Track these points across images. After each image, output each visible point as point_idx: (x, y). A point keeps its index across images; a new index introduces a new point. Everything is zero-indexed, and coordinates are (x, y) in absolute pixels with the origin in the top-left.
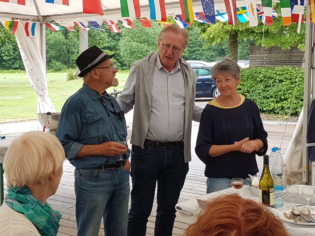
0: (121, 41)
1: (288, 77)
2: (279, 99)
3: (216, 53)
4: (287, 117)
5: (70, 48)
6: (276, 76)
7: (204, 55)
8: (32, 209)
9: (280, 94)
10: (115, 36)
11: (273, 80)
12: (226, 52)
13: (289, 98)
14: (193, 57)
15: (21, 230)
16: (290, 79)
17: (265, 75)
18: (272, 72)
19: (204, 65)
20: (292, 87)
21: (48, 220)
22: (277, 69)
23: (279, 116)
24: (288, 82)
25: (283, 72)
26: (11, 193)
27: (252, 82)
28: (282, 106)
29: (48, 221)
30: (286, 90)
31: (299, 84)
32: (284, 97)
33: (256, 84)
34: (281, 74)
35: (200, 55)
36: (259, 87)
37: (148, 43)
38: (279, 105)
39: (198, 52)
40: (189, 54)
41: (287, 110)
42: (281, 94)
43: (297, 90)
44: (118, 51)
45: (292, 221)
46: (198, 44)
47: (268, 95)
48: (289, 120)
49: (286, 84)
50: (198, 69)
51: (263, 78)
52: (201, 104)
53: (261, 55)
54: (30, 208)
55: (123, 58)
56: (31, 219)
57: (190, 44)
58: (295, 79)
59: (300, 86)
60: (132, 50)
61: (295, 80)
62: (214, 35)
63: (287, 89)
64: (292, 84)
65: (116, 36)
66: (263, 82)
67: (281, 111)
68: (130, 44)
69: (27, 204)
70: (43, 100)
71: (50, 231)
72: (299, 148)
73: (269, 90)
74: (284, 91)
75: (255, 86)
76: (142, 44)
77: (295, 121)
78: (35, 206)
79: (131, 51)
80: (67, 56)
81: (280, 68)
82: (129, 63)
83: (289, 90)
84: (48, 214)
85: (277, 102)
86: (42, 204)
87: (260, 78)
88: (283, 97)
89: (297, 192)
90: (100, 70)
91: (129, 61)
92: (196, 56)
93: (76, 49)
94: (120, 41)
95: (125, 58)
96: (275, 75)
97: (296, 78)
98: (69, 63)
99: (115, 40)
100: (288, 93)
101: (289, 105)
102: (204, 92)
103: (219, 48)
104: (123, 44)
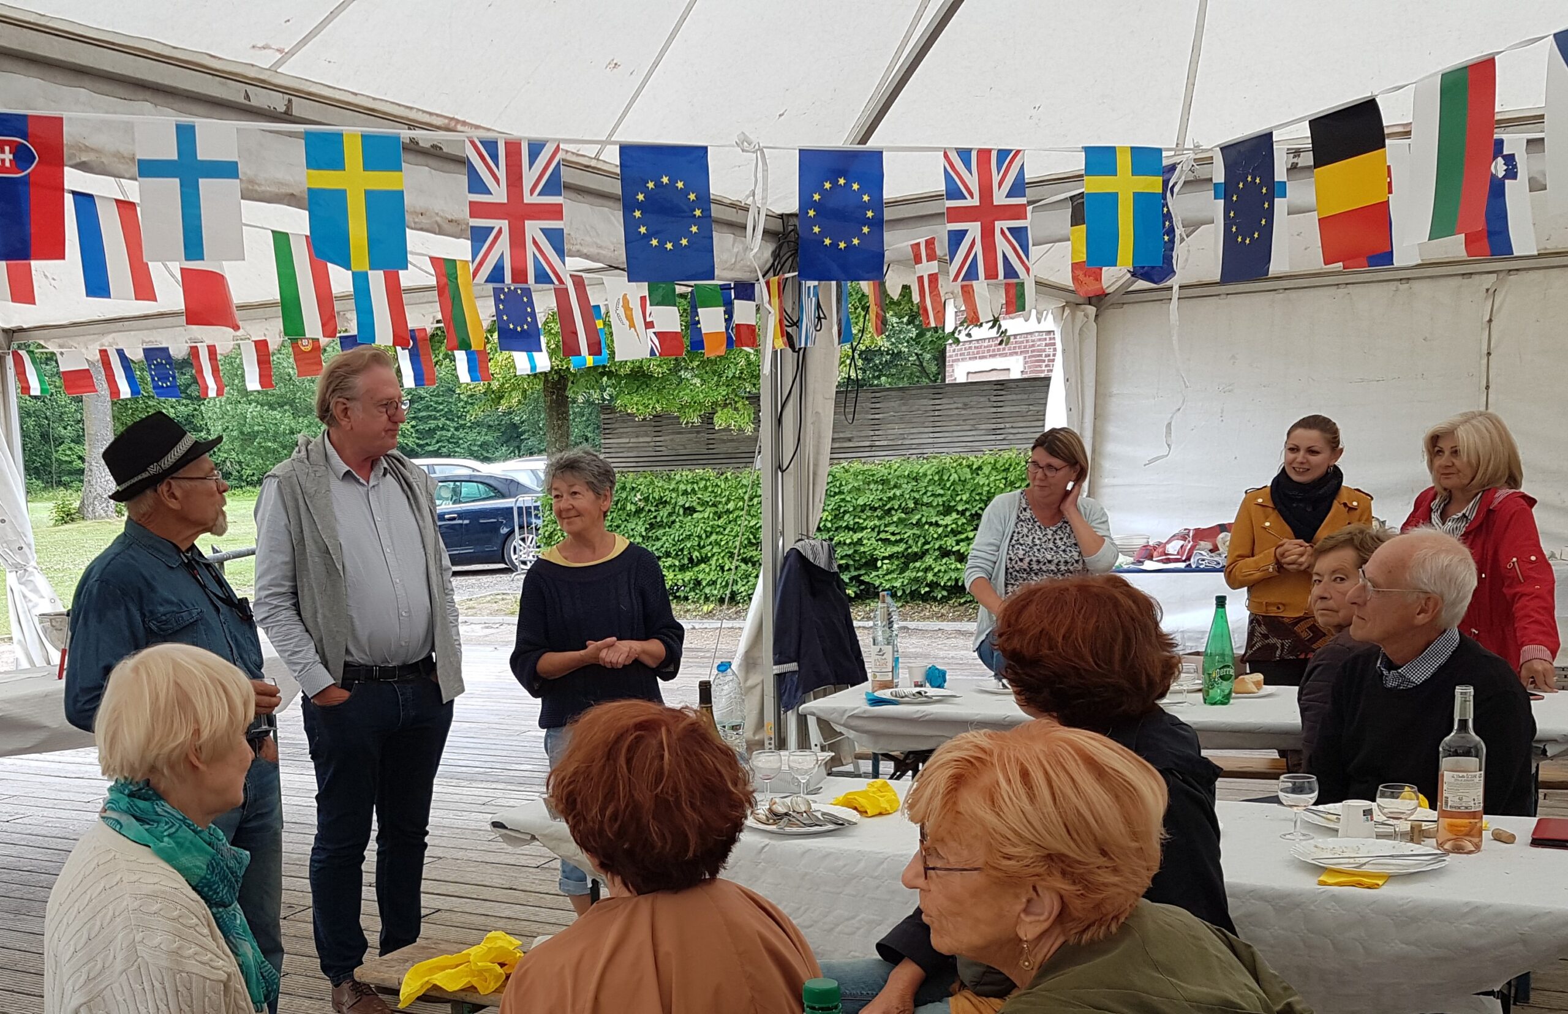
0: (209, 403)
1: (708, 500)
2: (686, 561)
3: (495, 435)
4: (710, 609)
5: (49, 424)
6: (676, 498)
7: (461, 441)
8: (169, 836)
9: (689, 546)
10: (187, 388)
11: (669, 508)
12: (524, 432)
13: (713, 555)
14: (430, 448)
15: (149, 886)
16: (714, 505)
17: (648, 496)
18: (666, 487)
19: (474, 470)
20: (719, 526)
21: (212, 864)
22: (678, 477)
23: (689, 607)
24: (709, 512)
25: (695, 486)
26: (116, 796)
27: (615, 515)
28: (696, 580)
29: (211, 866)
30: (704, 536)
31: (737, 517)
32: (700, 553)
33: (626, 520)
34: (689, 491)
35: (451, 443)
36: (632, 530)
37: (291, 406)
38: (688, 575)
39: (444, 433)
40: (417, 441)
41: (710, 588)
42: (692, 546)
43: (733, 534)
44: (202, 434)
45: (773, 828)
46: (442, 410)
47: (657, 549)
48: (714, 615)
49: (704, 518)
50: (458, 484)
51: (642, 504)
52: (474, 581)
53: (632, 440)
54: (165, 834)
55: (221, 454)
56: (168, 858)
57: (419, 410)
58: (726, 504)
59: (739, 523)
60: (246, 430)
61: (726, 507)
62: (503, 384)
63: (705, 531)
64: (719, 518)
65: (190, 385)
66: (644, 514)
67: (693, 594)
68: (239, 411)
69: (156, 825)
70: (24, 580)
71: (217, 888)
72: (754, 679)
73: (660, 537)
74: (698, 536)
75: (623, 526)
76: (275, 409)
77: (730, 617)
78: (177, 830)
79: (242, 433)
80: (39, 450)
81: (687, 474)
82: (238, 467)
83: (711, 533)
84: (210, 849)
85: (683, 568)
86: (193, 825)
87: (635, 504)
88: (696, 554)
89: (776, 766)
90: (187, 484)
91: (240, 463)
92: (437, 445)
93: (69, 427)
94: (206, 402)
95: (226, 455)
96: (674, 495)
97: (728, 501)
98: (50, 472)
99: (189, 397)
100: (711, 543)
101: (713, 576)
102: (479, 548)
103: (503, 422)
104: (218, 410)
